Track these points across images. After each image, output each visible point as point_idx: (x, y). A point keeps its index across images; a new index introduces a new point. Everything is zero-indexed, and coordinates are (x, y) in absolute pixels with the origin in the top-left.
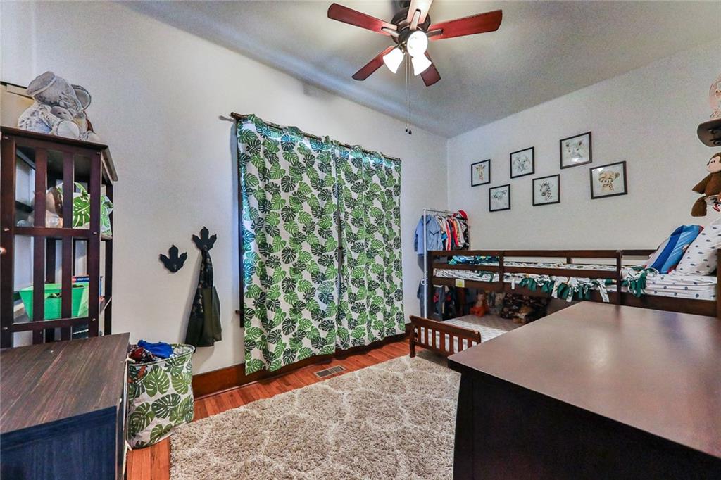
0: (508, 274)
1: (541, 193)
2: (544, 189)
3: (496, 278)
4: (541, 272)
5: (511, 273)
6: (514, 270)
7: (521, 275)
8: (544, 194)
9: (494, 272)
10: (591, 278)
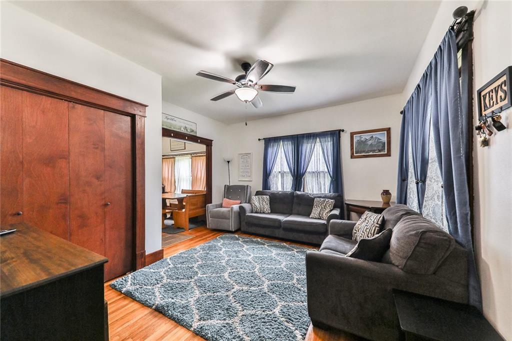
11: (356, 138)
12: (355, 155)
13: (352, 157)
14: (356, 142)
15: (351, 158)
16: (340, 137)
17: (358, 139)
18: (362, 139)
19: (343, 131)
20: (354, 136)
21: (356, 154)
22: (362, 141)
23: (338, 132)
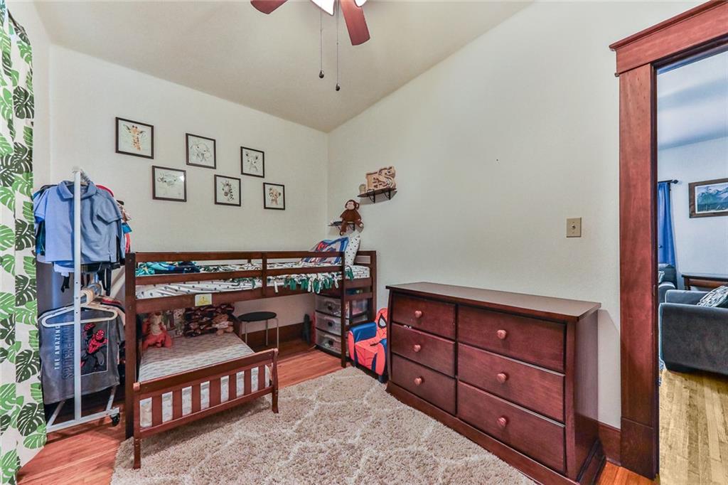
0: (271, 277)
1: (223, 192)
2: (227, 189)
3: (258, 284)
4: (298, 271)
5: (273, 276)
6: (277, 273)
7: (284, 276)
8: (226, 194)
9: (255, 277)
10: (329, 272)
11: (699, 191)
12: (697, 212)
13: (692, 215)
14: (699, 196)
15: (690, 217)
16: (669, 190)
17: (704, 191)
18: (711, 192)
19: (676, 182)
20: (696, 187)
21: (699, 211)
22: (711, 194)
23: (666, 183)
